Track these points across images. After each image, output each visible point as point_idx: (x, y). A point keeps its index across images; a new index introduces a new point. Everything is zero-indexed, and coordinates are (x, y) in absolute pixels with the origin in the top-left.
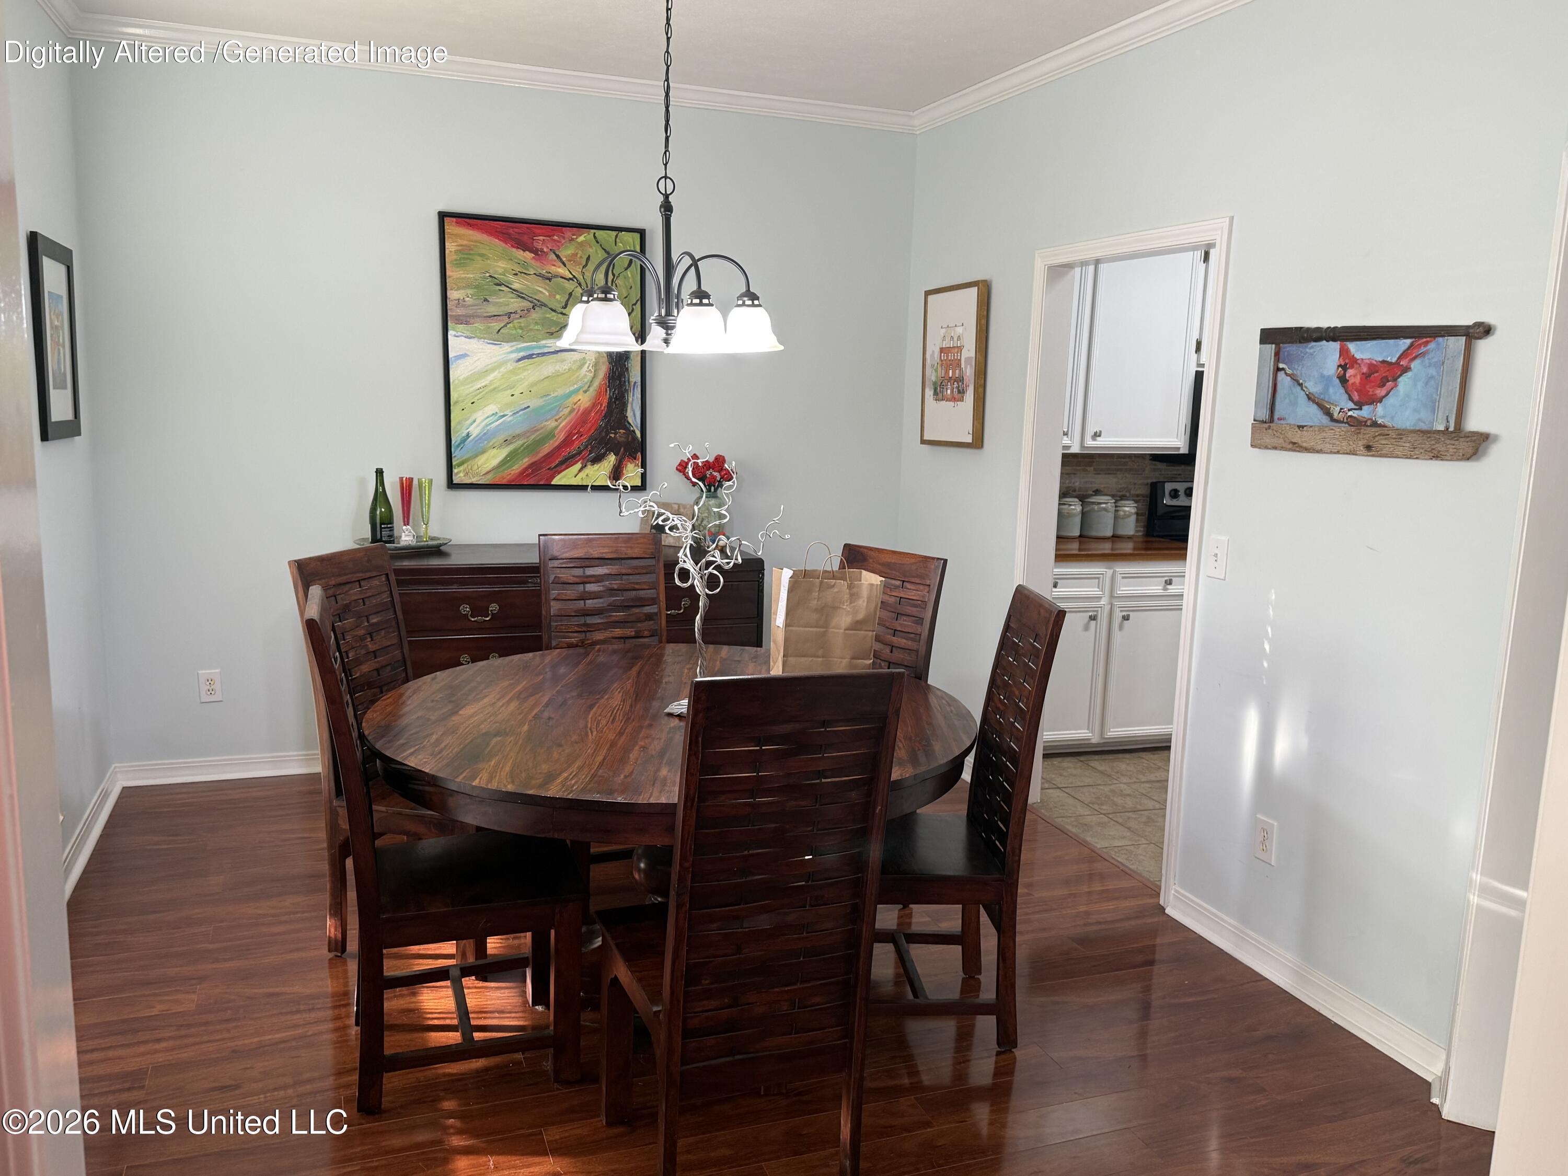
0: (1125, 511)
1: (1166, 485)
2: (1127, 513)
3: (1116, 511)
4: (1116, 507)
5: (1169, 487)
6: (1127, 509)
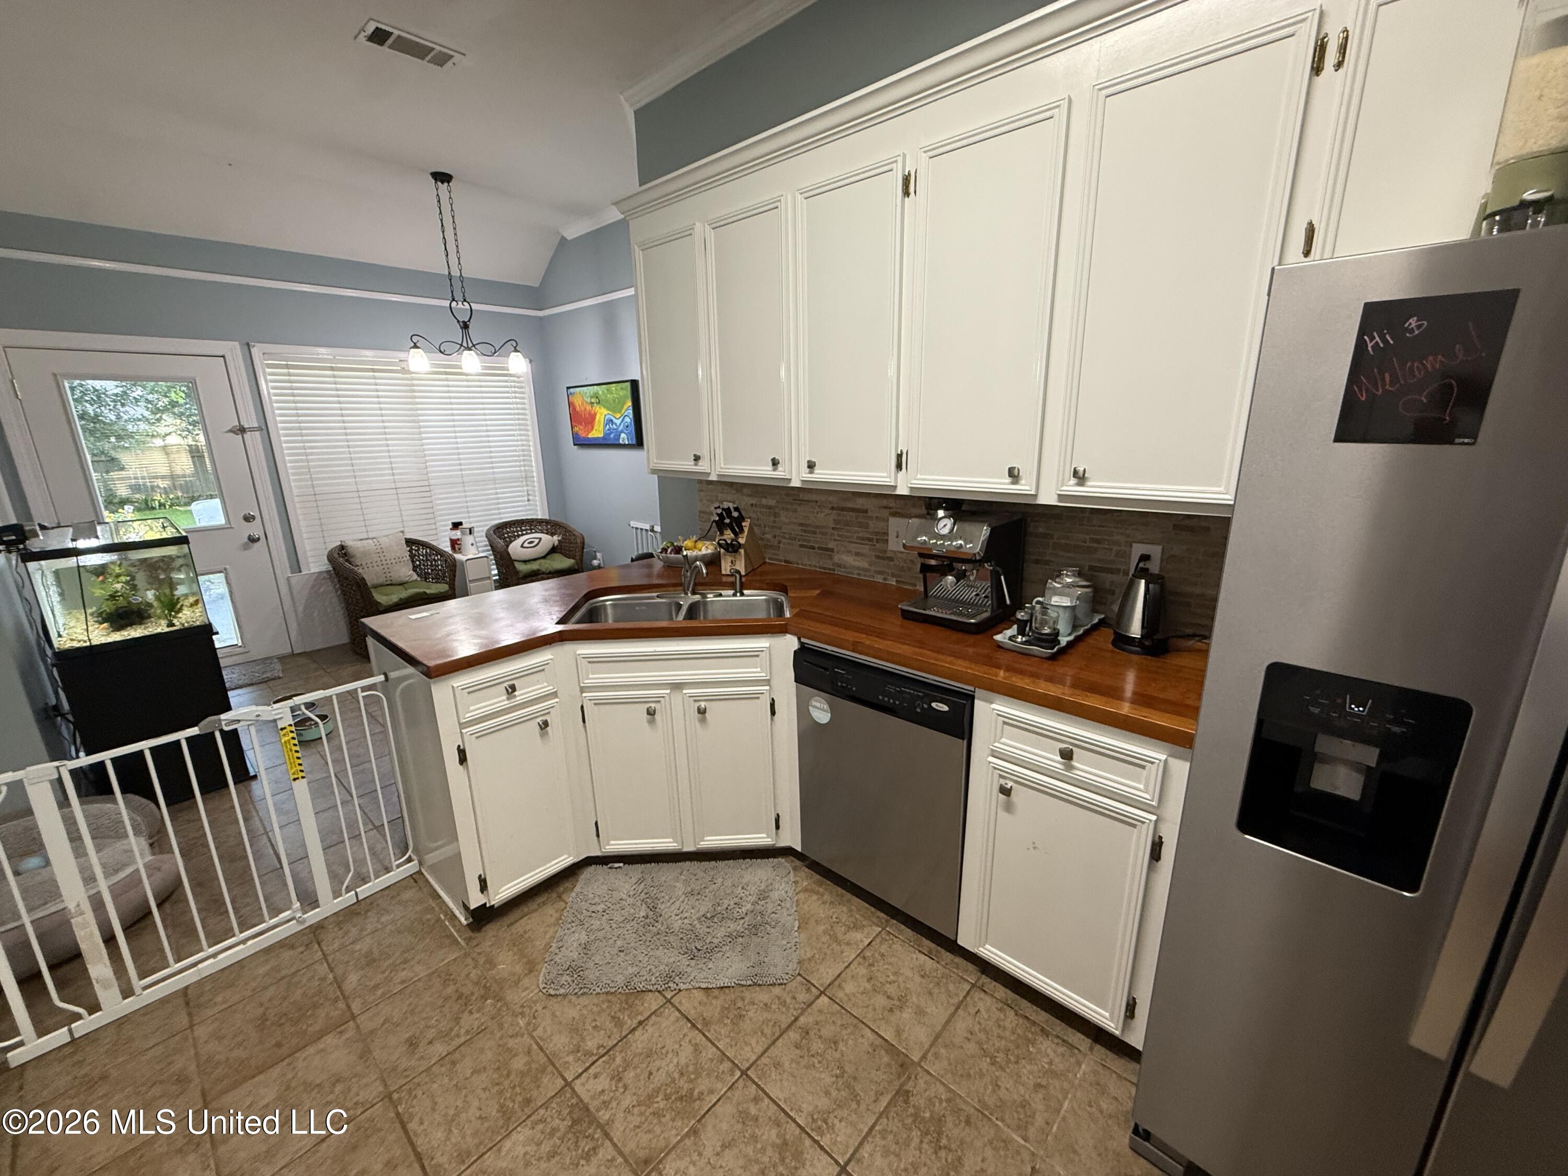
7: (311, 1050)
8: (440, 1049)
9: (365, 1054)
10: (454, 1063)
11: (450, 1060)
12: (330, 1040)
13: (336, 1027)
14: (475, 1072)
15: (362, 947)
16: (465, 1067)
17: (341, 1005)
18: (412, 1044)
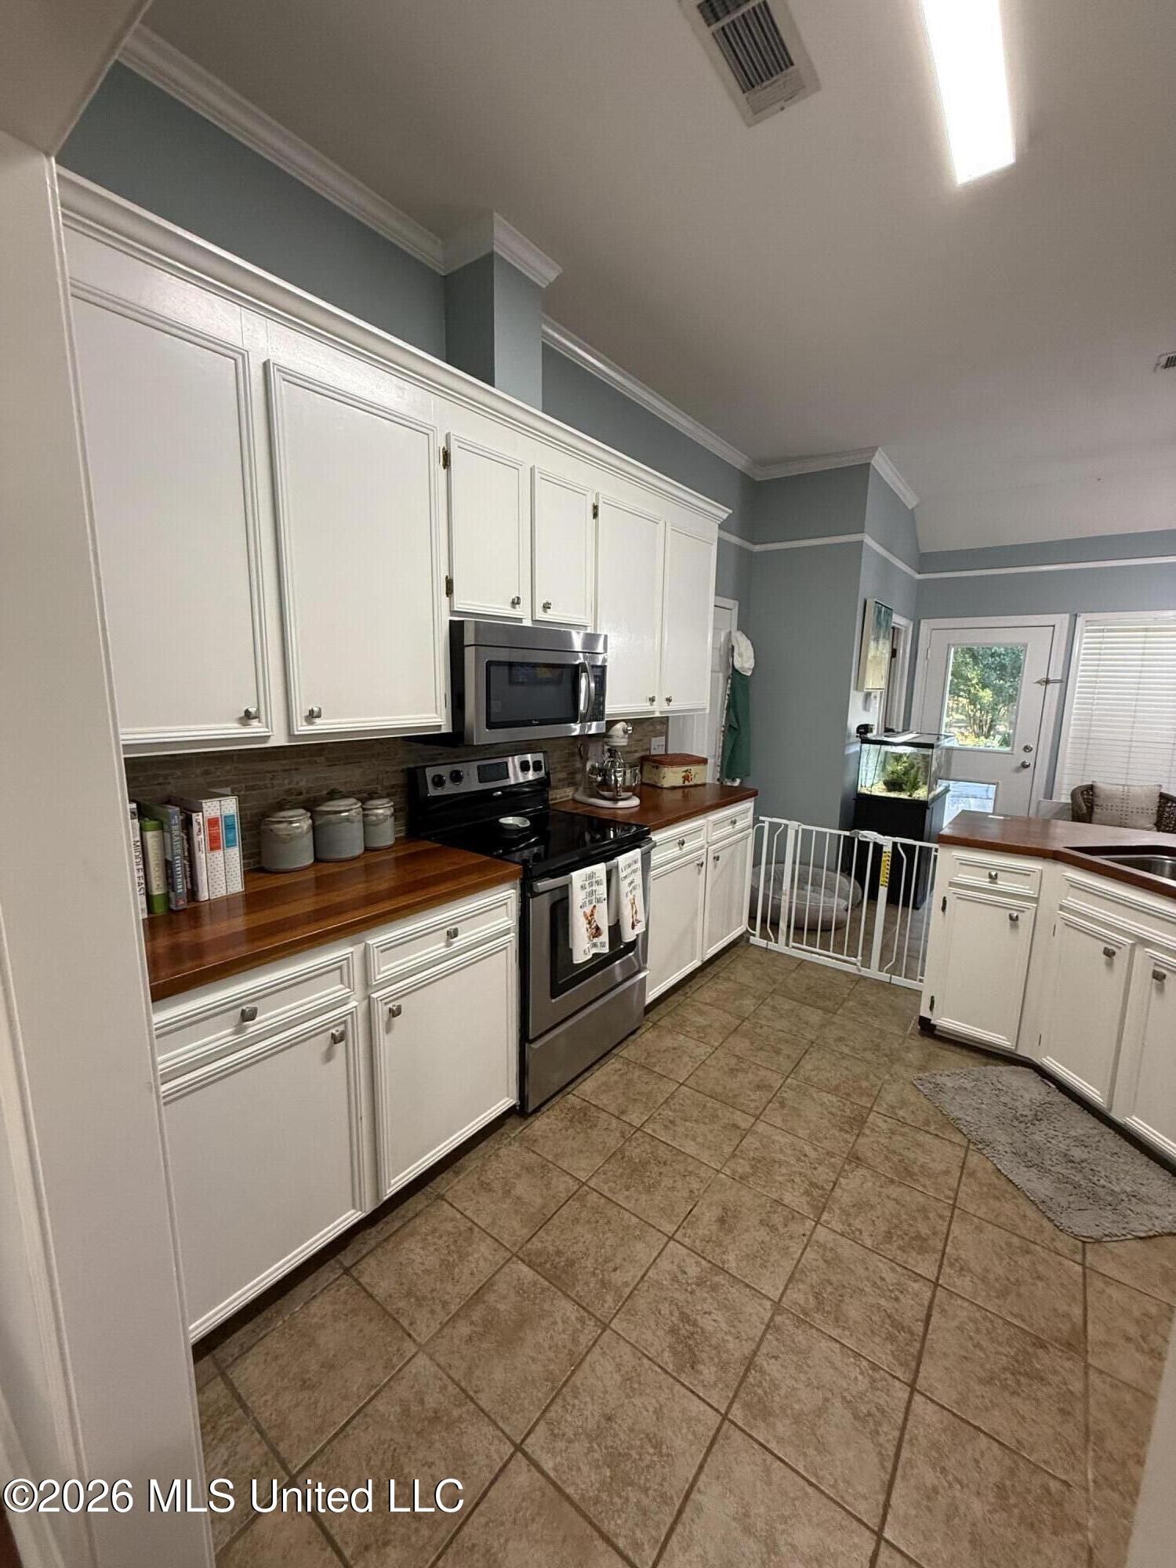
0: (377, 815)
1: (427, 770)
2: (381, 817)
3: (365, 816)
4: (364, 810)
5: (430, 773)
6: (381, 811)
7: (811, 1008)
8: (846, 1050)
9: (822, 1026)
10: (843, 1058)
11: (844, 1056)
12: (820, 1012)
13: (826, 1010)
14: (847, 1068)
15: (870, 998)
16: (845, 1063)
17: (837, 1007)
18: (840, 1039)
